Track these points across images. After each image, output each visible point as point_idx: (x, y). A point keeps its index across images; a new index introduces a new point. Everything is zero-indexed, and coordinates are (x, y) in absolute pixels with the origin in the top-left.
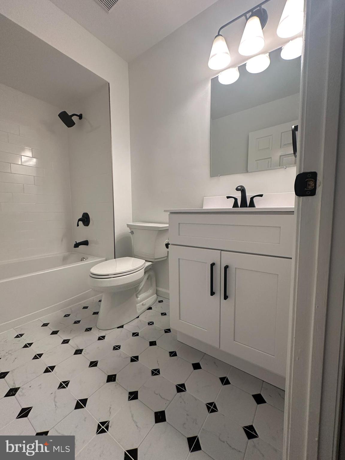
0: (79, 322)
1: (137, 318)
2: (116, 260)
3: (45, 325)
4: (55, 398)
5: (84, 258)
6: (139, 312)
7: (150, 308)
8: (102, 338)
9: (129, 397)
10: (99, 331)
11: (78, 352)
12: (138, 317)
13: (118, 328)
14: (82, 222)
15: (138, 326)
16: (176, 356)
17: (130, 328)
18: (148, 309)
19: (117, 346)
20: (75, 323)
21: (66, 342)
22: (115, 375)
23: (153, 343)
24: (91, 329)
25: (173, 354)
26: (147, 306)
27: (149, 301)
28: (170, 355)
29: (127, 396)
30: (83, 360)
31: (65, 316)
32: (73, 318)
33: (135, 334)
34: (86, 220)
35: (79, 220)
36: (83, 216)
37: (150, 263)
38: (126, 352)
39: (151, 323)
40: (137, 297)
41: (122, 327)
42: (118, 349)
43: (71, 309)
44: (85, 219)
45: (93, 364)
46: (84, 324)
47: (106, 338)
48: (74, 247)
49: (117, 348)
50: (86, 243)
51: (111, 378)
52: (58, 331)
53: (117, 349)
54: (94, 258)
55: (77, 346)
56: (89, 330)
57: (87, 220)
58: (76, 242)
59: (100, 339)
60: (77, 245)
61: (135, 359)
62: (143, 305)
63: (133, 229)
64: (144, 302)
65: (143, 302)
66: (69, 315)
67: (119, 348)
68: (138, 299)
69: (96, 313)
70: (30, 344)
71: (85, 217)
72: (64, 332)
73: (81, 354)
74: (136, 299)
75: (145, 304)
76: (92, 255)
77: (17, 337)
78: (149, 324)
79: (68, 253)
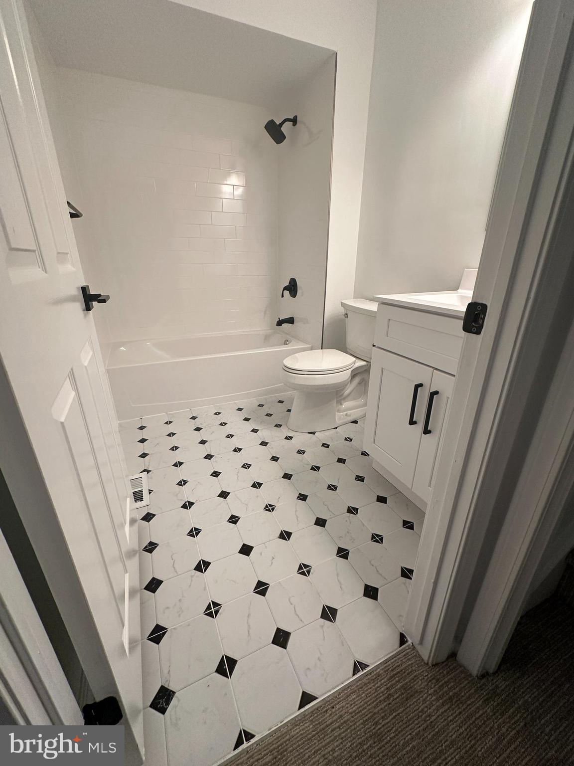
0: (271, 415)
1: (334, 428)
3: (240, 409)
4: (238, 473)
5: (287, 341)
6: (338, 422)
7: (355, 422)
8: (289, 438)
9: (298, 497)
10: (288, 430)
11: (264, 444)
12: (337, 428)
13: (309, 433)
14: (288, 292)
15: (332, 438)
16: (363, 481)
17: (321, 436)
18: (351, 422)
19: (302, 451)
20: (267, 415)
21: (255, 431)
22: (292, 475)
23: (341, 461)
24: (280, 426)
25: (360, 479)
26: (351, 419)
27: (355, 414)
28: (356, 479)
29: (297, 495)
30: (267, 452)
31: (259, 406)
32: (266, 410)
33: (325, 445)
35: (285, 289)
36: (289, 284)
37: (364, 363)
38: (310, 459)
39: (349, 439)
40: (341, 404)
41: (313, 433)
42: (301, 454)
43: (266, 400)
44: (292, 288)
45: (274, 459)
46: (275, 419)
47: (293, 439)
48: (277, 325)
50: (291, 321)
51: (287, 476)
52: (250, 419)
54: (298, 344)
55: (264, 439)
56: (278, 426)
57: (294, 289)
58: (279, 318)
59: (286, 438)
60: (280, 323)
61: (316, 468)
62: (346, 415)
64: (349, 412)
65: (347, 412)
66: (263, 406)
67: (304, 453)
68: (342, 406)
69: (289, 411)
70: (226, 424)
71: (292, 284)
72: (255, 421)
73: (266, 446)
74: (340, 406)
75: (350, 416)
76: (297, 338)
77: (216, 414)
78: (346, 439)
79: (270, 331)
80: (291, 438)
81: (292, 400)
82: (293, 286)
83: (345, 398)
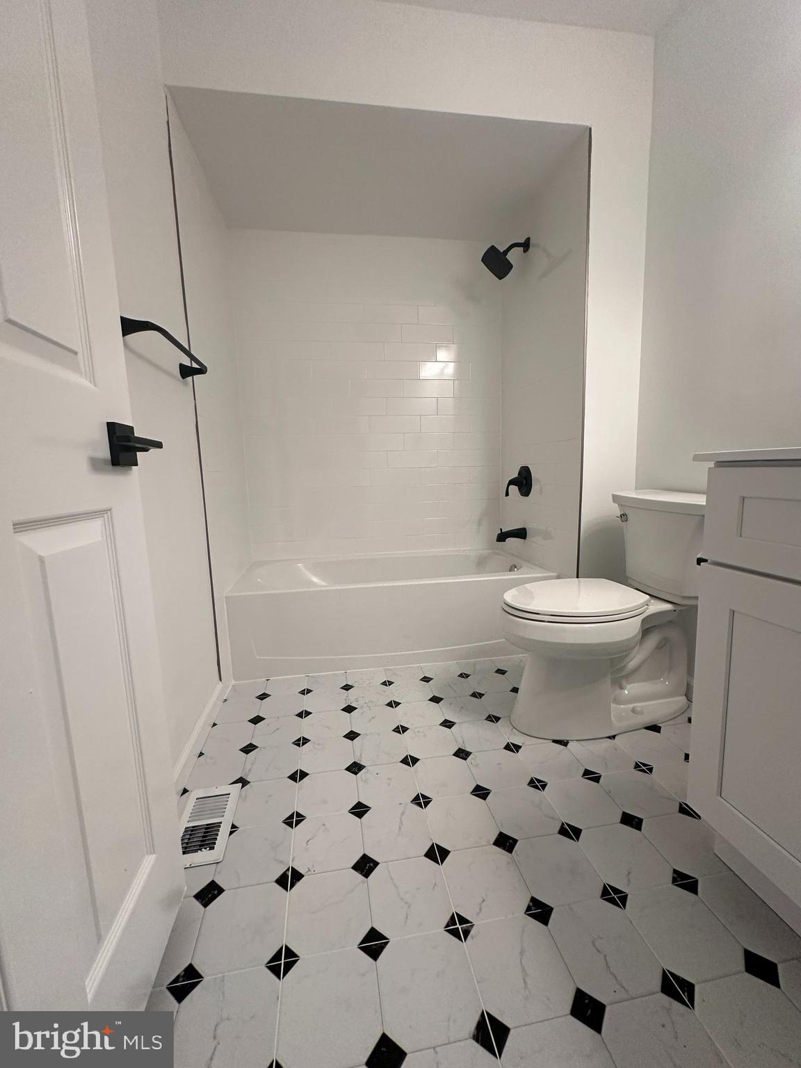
0: (481, 695)
1: (609, 737)
2: (579, 582)
3: (426, 679)
4: (403, 813)
5: (515, 566)
6: (617, 725)
7: (655, 728)
8: (512, 748)
9: (529, 909)
10: (512, 730)
11: (462, 754)
12: (614, 737)
13: (555, 741)
14: (517, 487)
15: (605, 759)
16: (695, 891)
17: (583, 753)
18: (648, 728)
19: (539, 781)
20: (474, 695)
21: (448, 724)
22: (516, 841)
23: (631, 820)
24: (497, 719)
25: (684, 881)
26: (648, 719)
27: (655, 710)
29: (527, 902)
30: (467, 774)
31: (461, 675)
32: (473, 685)
33: (591, 776)
34: (524, 483)
35: (511, 482)
36: (519, 475)
37: (668, 607)
38: (556, 805)
39: (643, 768)
40: (622, 688)
41: (564, 743)
42: (538, 788)
43: (474, 665)
44: (524, 481)
45: (480, 792)
46: (489, 705)
47: (520, 751)
48: (497, 541)
49: (537, 784)
50: (521, 534)
51: (505, 842)
52: (442, 699)
53: (536, 787)
54: (532, 568)
55: (463, 743)
56: (493, 719)
57: (526, 483)
58: (501, 530)
59: (508, 747)
60: (502, 537)
61: (570, 832)
62: (633, 710)
63: (627, 509)
64: (639, 704)
65: (635, 705)
66: (467, 676)
67: (543, 787)
68: (622, 691)
69: (515, 690)
70: (397, 704)
71: (523, 476)
72: (451, 704)
73: (465, 759)
74: (618, 691)
75: (641, 713)
76: (531, 561)
77: (384, 684)
78: (637, 766)
79: (487, 551)
80: (517, 748)
81: (520, 670)
82: (525, 478)
83: (629, 676)
